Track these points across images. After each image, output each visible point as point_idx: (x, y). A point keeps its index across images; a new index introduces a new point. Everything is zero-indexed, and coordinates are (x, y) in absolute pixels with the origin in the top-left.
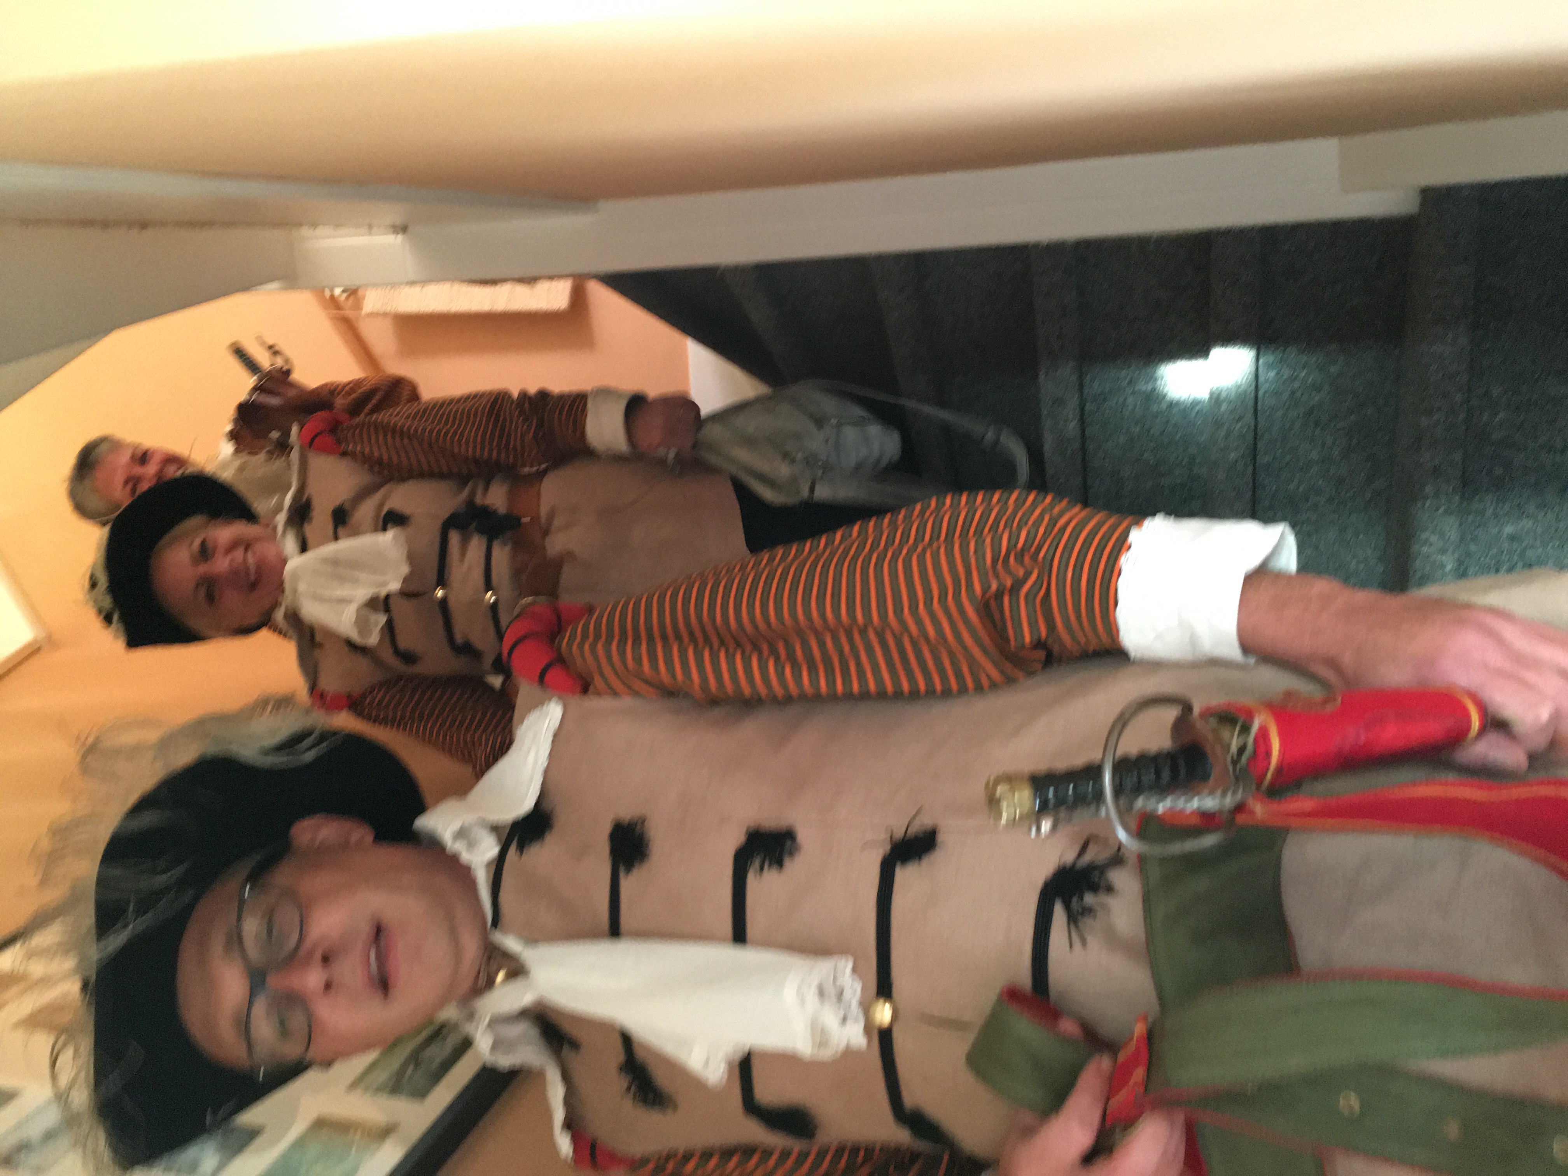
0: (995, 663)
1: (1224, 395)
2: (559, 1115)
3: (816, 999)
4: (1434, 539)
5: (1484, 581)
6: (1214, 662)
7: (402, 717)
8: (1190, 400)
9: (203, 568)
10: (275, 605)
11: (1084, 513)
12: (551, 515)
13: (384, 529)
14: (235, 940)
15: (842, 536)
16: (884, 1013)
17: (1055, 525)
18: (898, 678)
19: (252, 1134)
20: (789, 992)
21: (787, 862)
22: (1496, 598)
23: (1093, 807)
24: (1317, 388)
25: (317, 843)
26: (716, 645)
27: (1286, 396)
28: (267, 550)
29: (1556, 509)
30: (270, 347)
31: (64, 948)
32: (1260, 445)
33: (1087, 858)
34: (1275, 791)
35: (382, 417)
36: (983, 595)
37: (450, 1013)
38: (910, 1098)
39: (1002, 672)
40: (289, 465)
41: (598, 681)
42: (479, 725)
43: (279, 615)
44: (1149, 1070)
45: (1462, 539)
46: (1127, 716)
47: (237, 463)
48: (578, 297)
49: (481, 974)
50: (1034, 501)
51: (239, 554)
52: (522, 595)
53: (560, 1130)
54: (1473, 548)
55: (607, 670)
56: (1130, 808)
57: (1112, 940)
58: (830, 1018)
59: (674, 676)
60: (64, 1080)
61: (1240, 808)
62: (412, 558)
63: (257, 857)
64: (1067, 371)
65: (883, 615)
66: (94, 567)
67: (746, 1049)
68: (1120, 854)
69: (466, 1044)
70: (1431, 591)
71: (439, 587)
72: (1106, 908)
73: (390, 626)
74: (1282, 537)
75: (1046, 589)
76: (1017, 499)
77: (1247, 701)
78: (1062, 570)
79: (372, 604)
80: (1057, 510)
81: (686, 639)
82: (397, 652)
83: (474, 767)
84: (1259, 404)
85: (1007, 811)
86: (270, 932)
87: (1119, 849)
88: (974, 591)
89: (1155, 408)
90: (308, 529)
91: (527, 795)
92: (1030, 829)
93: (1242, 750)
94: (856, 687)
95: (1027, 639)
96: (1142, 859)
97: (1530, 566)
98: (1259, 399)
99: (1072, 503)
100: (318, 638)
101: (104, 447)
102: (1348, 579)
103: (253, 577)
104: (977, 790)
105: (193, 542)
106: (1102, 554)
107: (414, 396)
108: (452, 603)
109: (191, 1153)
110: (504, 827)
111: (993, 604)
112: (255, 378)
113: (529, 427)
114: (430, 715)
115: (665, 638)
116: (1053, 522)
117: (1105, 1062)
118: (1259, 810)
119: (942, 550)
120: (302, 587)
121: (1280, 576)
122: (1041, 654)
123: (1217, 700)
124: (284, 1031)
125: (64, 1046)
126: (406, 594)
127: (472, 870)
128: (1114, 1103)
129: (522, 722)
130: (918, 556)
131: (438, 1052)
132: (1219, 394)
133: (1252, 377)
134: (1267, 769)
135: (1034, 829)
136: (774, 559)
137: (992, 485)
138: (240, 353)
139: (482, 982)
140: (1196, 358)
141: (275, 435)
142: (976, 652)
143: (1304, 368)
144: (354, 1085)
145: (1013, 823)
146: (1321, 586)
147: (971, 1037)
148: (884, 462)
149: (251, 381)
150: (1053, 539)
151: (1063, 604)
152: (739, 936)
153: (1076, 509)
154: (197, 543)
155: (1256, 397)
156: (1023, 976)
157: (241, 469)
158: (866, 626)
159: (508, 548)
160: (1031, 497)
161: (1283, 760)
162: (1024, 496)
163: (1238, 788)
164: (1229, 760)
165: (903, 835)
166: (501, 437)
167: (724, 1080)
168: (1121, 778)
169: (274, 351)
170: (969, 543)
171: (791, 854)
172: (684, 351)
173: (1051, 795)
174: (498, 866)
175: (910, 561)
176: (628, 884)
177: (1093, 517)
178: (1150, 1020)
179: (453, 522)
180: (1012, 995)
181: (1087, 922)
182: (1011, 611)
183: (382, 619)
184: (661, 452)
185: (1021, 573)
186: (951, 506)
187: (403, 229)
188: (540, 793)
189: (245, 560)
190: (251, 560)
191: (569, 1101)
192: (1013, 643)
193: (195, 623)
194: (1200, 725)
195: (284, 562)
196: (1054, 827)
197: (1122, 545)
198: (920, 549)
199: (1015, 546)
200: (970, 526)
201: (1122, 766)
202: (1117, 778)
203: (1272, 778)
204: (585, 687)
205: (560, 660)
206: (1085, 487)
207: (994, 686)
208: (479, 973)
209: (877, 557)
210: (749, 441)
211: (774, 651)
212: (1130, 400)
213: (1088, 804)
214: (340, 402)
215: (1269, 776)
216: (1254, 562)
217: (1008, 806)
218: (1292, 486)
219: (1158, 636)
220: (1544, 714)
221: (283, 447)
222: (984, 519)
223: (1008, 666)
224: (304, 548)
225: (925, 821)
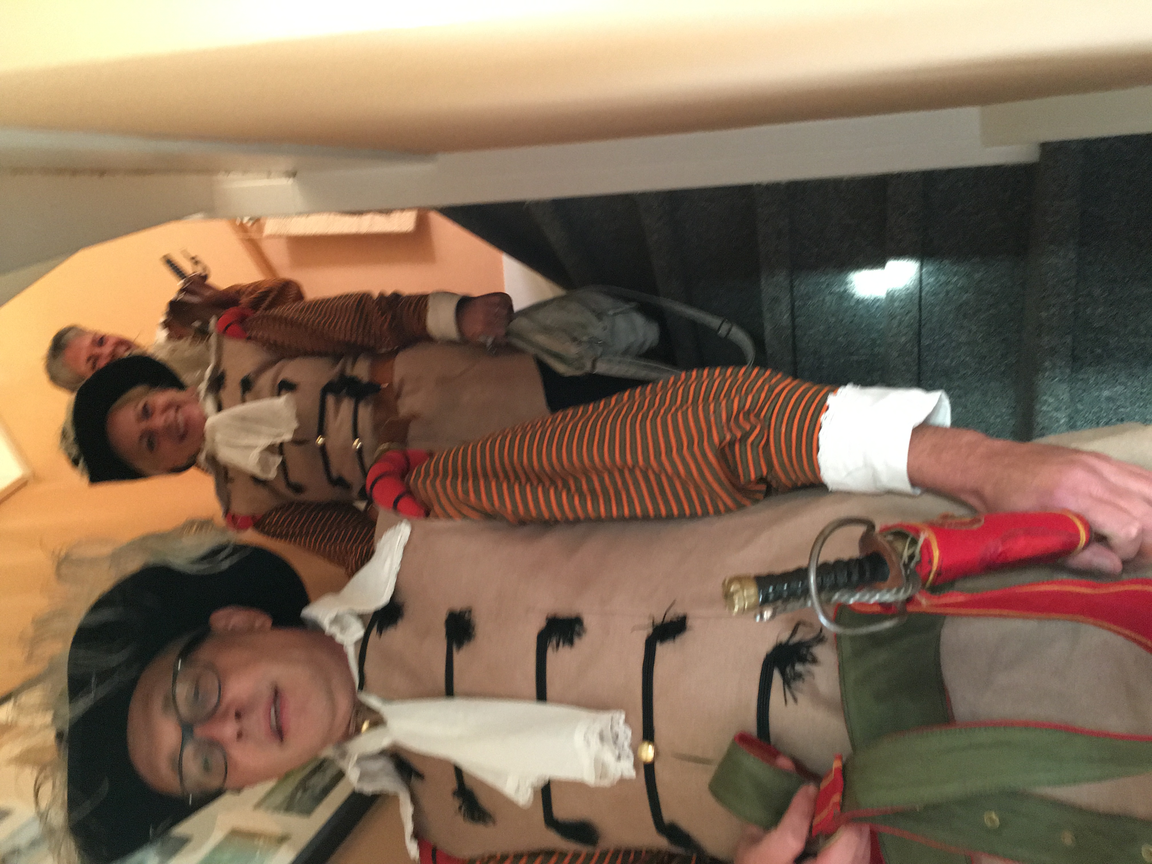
0: (730, 495)
1: (897, 294)
2: (409, 827)
3: (598, 741)
4: (1051, 400)
5: (1087, 433)
6: (890, 493)
7: (293, 534)
8: (872, 298)
9: (144, 425)
10: (199, 451)
11: (795, 383)
12: (402, 383)
13: (279, 394)
14: (171, 701)
15: (616, 400)
16: (648, 752)
17: (773, 391)
18: (658, 505)
19: (183, 842)
20: (578, 738)
21: (576, 641)
22: (1096, 446)
23: (802, 600)
24: (964, 289)
25: (230, 627)
26: (523, 480)
27: (941, 296)
28: (193, 411)
29: (1141, 378)
30: (193, 258)
31: (45, 707)
32: (923, 331)
33: (797, 638)
34: (935, 589)
35: (277, 311)
36: (720, 444)
37: (329, 752)
38: (667, 816)
39: (734, 500)
40: (208, 348)
41: (437, 508)
42: (350, 539)
43: (202, 457)
44: (843, 796)
45: (1072, 399)
46: (827, 532)
47: (170, 346)
48: (422, 223)
49: (351, 723)
50: (758, 373)
51: (172, 413)
52: (380, 441)
53: (409, 840)
54: (1080, 406)
55: (444, 501)
56: (829, 600)
57: (816, 697)
58: (609, 756)
59: (493, 505)
60: (44, 804)
61: (909, 600)
62: (299, 416)
63: (185, 639)
64: (781, 278)
65: (646, 458)
66: (66, 423)
67: (547, 778)
68: (822, 634)
69: (340, 775)
70: (1050, 439)
71: (320, 436)
72: (811, 674)
73: (283, 467)
74: (940, 400)
75: (767, 440)
76: (744, 374)
77: (913, 521)
78: (778, 427)
79: (271, 449)
80: (774, 380)
81: (501, 475)
82: (289, 485)
83: (347, 568)
84: (923, 302)
85: (739, 604)
86: (196, 694)
87: (821, 631)
88: (713, 440)
89: (846, 304)
90: (224, 395)
91: (385, 592)
92: (755, 617)
93: (911, 557)
94: (626, 511)
95: (753, 476)
96: (838, 638)
97: (1122, 420)
98: (922, 297)
99: (786, 375)
100: (231, 474)
101: (71, 334)
102: (989, 431)
103: (182, 430)
104: (715, 587)
105: (137, 405)
106: (807, 414)
107: (300, 296)
108: (329, 447)
109: (138, 856)
110: (369, 615)
111: (727, 450)
112: (182, 281)
113: (386, 318)
114: (314, 532)
115: (486, 476)
116: (771, 390)
117: (811, 789)
118: (924, 602)
119: (690, 410)
120: (219, 437)
121: (939, 429)
122: (763, 487)
123: (893, 521)
124: (207, 767)
125: (46, 778)
126: (296, 442)
127: (344, 647)
128: (817, 820)
129: (381, 537)
130: (672, 415)
131: (320, 781)
132: (893, 294)
133: (917, 282)
134: (930, 572)
135: (758, 618)
136: (567, 416)
137: (726, 364)
138: (170, 263)
139: (352, 728)
140: (877, 268)
141: (197, 324)
142: (716, 486)
143: (955, 275)
144: (258, 806)
145: (743, 611)
146: (969, 436)
147: (713, 769)
148: (646, 347)
149: (179, 284)
150: (772, 402)
151: (779, 451)
152: (541, 696)
153: (789, 380)
154: (141, 405)
155: (920, 297)
156: (751, 725)
157: (174, 350)
158: (634, 467)
159: (369, 409)
160: (756, 371)
161: (941, 565)
162: (750, 370)
163: (909, 585)
164: (901, 564)
165: (661, 620)
166: (364, 328)
167: (531, 802)
168: (822, 579)
169: (195, 261)
170: (709, 405)
171: (579, 635)
172: (501, 262)
173: (771, 590)
174: (363, 644)
175: (666, 420)
176: (458, 657)
177: (800, 387)
178: (844, 759)
179: (328, 389)
180: (743, 739)
181: (798, 684)
182: (741, 456)
183: (278, 460)
184: (481, 339)
185: (748, 427)
186: (696, 378)
187: (293, 174)
188: (395, 589)
189: (176, 417)
190: (181, 418)
191: (416, 817)
192: (742, 477)
193: (140, 465)
194: (880, 538)
195: (205, 419)
196: (773, 616)
197: (822, 407)
198: (673, 409)
199: (744, 406)
200: (711, 391)
201: (823, 569)
202: (820, 578)
203: (933, 579)
204: (427, 512)
205: (409, 492)
206: (795, 363)
207: (728, 510)
208: (350, 722)
209: (642, 415)
210: (546, 330)
211: (566, 485)
212: (828, 298)
213: (799, 598)
214: (244, 300)
215: (931, 577)
216: (920, 419)
217: (739, 599)
218: (947, 361)
219: (849, 474)
220: (1134, 531)
221: (203, 333)
222: (721, 388)
223: (739, 497)
224: (220, 408)
225: (678, 611)
